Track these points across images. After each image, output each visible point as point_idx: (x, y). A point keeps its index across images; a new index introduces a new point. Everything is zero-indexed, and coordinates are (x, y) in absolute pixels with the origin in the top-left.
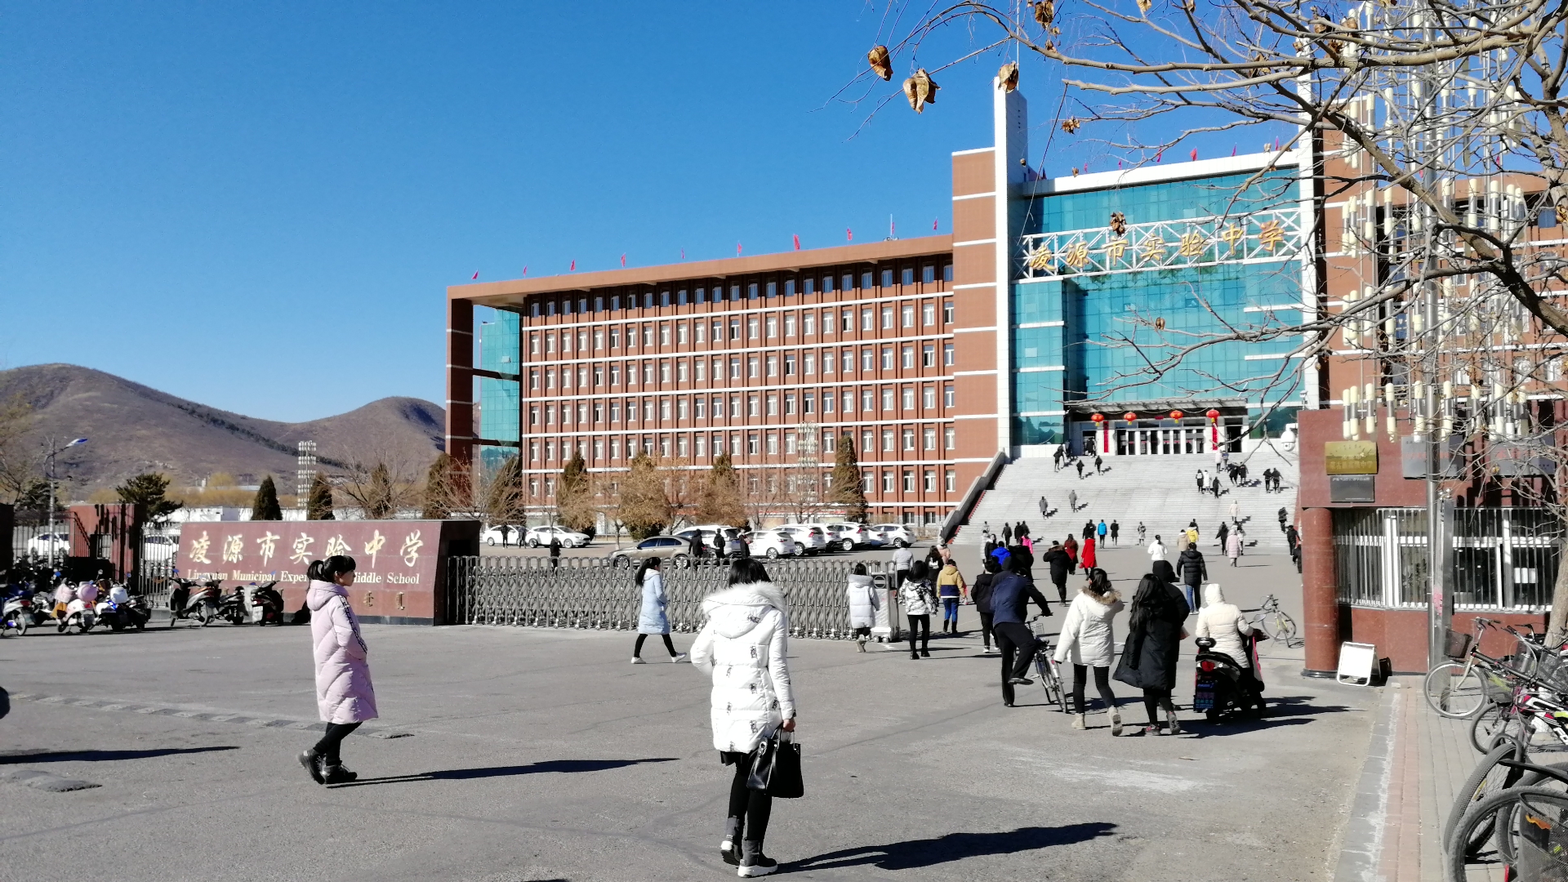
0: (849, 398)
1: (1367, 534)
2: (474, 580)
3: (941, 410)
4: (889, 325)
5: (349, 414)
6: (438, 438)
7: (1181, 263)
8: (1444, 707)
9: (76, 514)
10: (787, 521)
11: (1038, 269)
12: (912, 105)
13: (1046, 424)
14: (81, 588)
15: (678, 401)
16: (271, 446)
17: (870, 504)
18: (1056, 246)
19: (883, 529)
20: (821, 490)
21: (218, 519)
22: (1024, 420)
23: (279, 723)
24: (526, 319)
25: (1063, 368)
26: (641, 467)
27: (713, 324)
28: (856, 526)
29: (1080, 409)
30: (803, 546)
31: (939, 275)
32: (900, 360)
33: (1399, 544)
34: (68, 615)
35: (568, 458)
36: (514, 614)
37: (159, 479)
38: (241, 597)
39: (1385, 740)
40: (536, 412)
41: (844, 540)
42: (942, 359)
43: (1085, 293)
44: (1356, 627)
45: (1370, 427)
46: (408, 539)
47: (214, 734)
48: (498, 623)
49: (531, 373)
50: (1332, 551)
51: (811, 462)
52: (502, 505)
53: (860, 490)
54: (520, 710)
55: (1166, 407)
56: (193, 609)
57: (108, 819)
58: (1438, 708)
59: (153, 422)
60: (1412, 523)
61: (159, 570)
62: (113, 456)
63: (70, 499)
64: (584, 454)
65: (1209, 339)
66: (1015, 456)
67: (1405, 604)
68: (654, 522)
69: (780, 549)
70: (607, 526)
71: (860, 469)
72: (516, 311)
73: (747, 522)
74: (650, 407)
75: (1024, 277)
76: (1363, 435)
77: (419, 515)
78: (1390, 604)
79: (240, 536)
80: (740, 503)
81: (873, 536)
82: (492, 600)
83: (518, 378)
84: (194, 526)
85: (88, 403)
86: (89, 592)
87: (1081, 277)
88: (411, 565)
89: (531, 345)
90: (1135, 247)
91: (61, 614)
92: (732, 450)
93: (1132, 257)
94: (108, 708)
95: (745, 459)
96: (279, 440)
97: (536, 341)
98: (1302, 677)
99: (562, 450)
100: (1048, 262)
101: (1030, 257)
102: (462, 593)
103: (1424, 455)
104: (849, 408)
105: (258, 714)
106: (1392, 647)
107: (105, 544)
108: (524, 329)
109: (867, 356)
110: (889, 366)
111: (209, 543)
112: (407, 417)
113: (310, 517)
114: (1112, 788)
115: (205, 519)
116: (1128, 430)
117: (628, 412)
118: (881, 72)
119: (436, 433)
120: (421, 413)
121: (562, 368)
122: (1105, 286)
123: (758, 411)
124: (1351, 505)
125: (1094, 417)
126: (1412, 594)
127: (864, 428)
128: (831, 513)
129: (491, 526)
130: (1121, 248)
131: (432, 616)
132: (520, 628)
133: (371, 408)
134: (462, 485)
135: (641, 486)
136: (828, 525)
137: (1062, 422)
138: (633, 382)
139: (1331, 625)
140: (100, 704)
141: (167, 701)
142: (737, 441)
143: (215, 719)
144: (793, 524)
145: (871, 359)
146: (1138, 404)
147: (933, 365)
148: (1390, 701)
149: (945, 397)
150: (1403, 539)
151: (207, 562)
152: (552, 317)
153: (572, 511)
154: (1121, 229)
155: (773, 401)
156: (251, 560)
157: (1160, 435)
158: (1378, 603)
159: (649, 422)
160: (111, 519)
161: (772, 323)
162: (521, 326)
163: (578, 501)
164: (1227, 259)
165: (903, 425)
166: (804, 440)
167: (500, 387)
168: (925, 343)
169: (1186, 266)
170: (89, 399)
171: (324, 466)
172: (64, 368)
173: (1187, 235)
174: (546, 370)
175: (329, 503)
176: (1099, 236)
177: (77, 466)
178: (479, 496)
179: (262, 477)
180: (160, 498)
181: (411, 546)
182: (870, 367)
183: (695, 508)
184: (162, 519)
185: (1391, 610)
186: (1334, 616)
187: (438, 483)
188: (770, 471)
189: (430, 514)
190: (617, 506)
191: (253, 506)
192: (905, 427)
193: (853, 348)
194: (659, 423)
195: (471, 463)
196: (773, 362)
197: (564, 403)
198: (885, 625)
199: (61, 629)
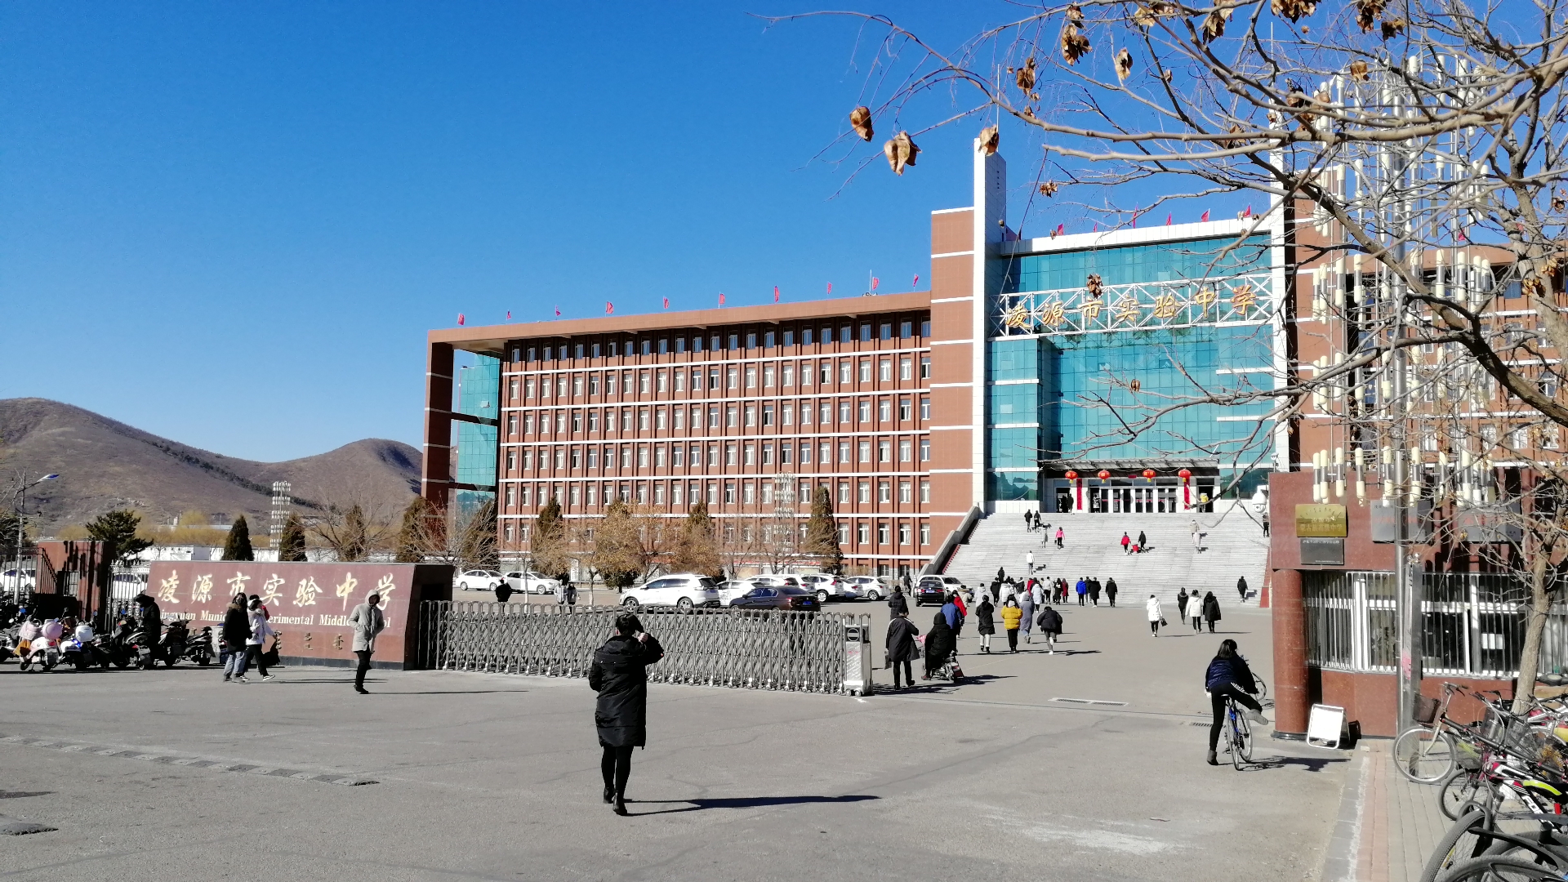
0: (826, 449)
1: (1336, 596)
2: (445, 625)
3: (917, 464)
4: (866, 378)
5: (326, 455)
6: (414, 481)
7: (1155, 324)
8: (1413, 772)
9: (44, 550)
10: (762, 571)
11: (1015, 327)
12: (893, 167)
13: (1020, 480)
14: (46, 626)
15: (656, 449)
16: (245, 486)
17: (845, 556)
18: (1032, 304)
19: (857, 581)
20: (796, 541)
21: (188, 558)
22: (999, 476)
23: (242, 768)
24: (506, 365)
25: (1037, 425)
26: (617, 514)
27: (693, 373)
28: (830, 577)
29: (1054, 466)
31: (917, 331)
32: (877, 412)
33: (1368, 607)
34: (31, 653)
35: (544, 503)
36: (485, 660)
37: (130, 516)
38: (208, 638)
39: (1355, 804)
40: (514, 457)
41: (819, 591)
42: (918, 413)
43: (1060, 351)
44: (1325, 689)
45: (1339, 492)
46: (380, 582)
47: (175, 777)
48: (468, 669)
49: (510, 418)
50: (1302, 612)
51: (787, 512)
52: (476, 549)
53: (835, 541)
54: (488, 758)
55: (1141, 466)
57: (63, 864)
58: (1407, 772)
59: (127, 459)
60: (1380, 586)
62: (85, 492)
63: (39, 535)
64: (560, 500)
65: (1182, 402)
66: (989, 511)
67: (1374, 667)
68: (628, 570)
70: (581, 573)
71: (835, 520)
72: (497, 356)
73: (722, 572)
74: (627, 454)
75: (1000, 335)
76: (1333, 498)
77: (393, 558)
78: (1360, 668)
79: (210, 576)
80: (716, 552)
81: (848, 588)
82: (463, 646)
83: (496, 423)
84: (164, 565)
85: (61, 438)
86: (54, 629)
87: (1057, 337)
89: (511, 390)
90: (1110, 308)
91: (25, 652)
92: (708, 500)
93: (1107, 317)
94: (67, 749)
95: (721, 508)
96: (255, 480)
97: (516, 387)
98: (1272, 739)
99: (538, 496)
100: (1024, 320)
101: (1007, 316)
102: (433, 638)
103: (1393, 519)
104: (826, 459)
105: (221, 758)
106: (1361, 711)
107: (72, 581)
108: (504, 374)
109: (845, 408)
110: (866, 418)
111: (177, 582)
112: (384, 459)
113: (282, 558)
114: (1082, 848)
115: (176, 558)
116: (1101, 488)
117: (606, 458)
118: (862, 132)
119: (412, 476)
120: (398, 456)
121: (541, 414)
122: (1080, 345)
123: (736, 460)
124: (1321, 568)
125: (1068, 474)
126: (1380, 657)
127: (841, 480)
128: (806, 564)
129: (464, 570)
130: (1096, 308)
131: (402, 661)
132: (490, 674)
133: (348, 449)
134: (437, 529)
135: (616, 533)
136: (803, 576)
137: (1036, 479)
138: (611, 428)
139: (1301, 687)
140: (60, 745)
141: (129, 743)
142: (714, 489)
143: (176, 762)
144: (768, 574)
145: (848, 411)
146: (1111, 463)
147: (909, 419)
148: (1359, 765)
149: (921, 451)
150: (1372, 602)
151: (175, 601)
153: (547, 556)
154: (1097, 291)
155: (751, 451)
157: (1133, 493)
158: (1347, 666)
159: (626, 469)
160: (79, 556)
161: (752, 374)
162: (501, 371)
163: (553, 547)
164: (1200, 321)
165: (879, 477)
166: (780, 490)
167: (478, 431)
168: (902, 397)
169: (1160, 327)
170: (63, 434)
171: (298, 507)
172: (38, 403)
173: (1161, 297)
174: (525, 415)
175: (302, 544)
176: (1075, 296)
177: (48, 501)
178: (454, 541)
179: (236, 517)
180: (130, 536)
181: (383, 589)
182: (847, 419)
183: (670, 557)
184: (132, 557)
185: (1360, 674)
186: (1305, 678)
187: (413, 527)
188: (746, 520)
189: (403, 557)
190: (591, 553)
191: (224, 545)
192: (881, 480)
193: (831, 401)
194: (636, 470)
195: (446, 507)
196: (751, 412)
197: (541, 448)
198: (856, 679)
199: (23, 667)
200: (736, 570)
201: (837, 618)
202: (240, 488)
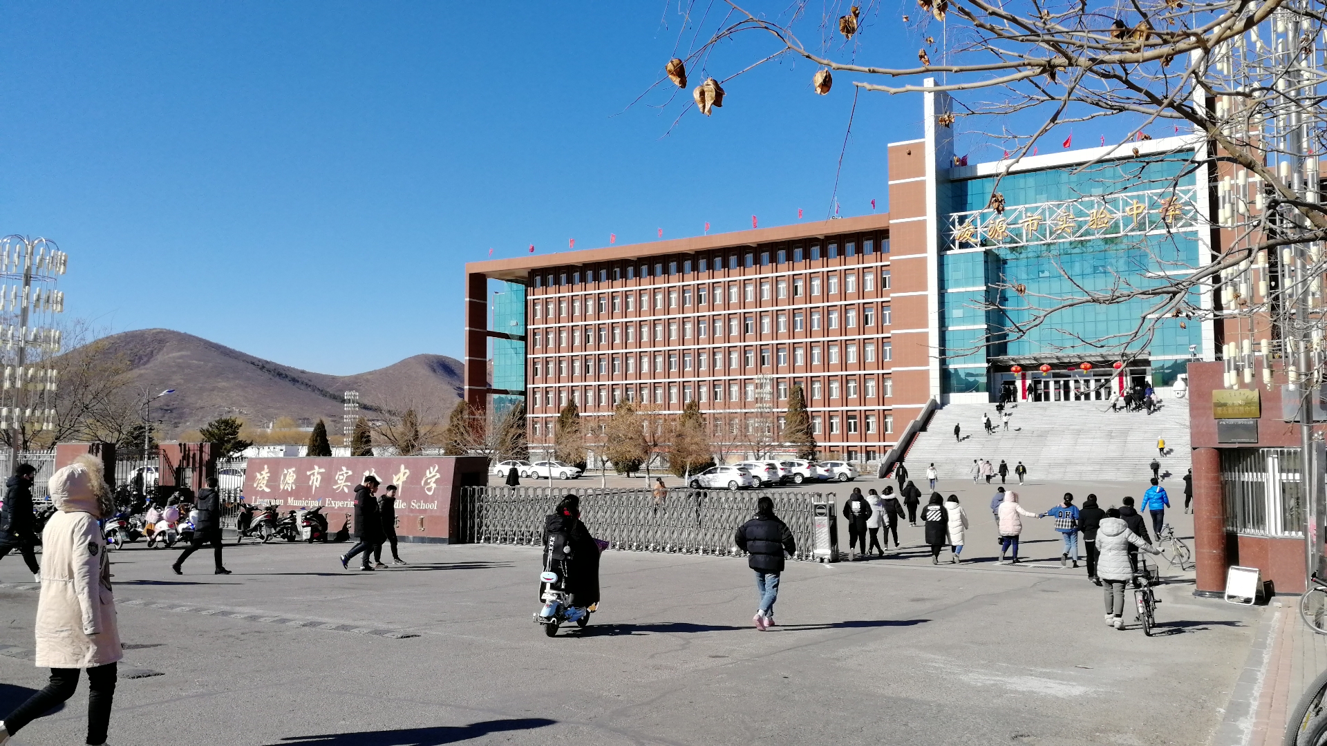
0: (800, 353)
1: (1251, 471)
2: (482, 506)
3: (880, 363)
4: (834, 290)
5: (387, 369)
6: (459, 388)
7: (1090, 235)
8: (1319, 625)
9: (164, 451)
10: (746, 458)
11: (964, 241)
12: (701, 110)
13: (971, 375)
14: (166, 512)
15: (655, 356)
16: (325, 395)
17: (819, 444)
18: (979, 222)
19: (829, 465)
20: (776, 432)
21: (281, 455)
22: (953, 371)
23: (312, 624)
24: (530, 290)
25: (986, 326)
26: (623, 412)
27: (684, 292)
28: (805, 463)
29: (1001, 362)
30: (760, 480)
31: (877, 248)
32: (844, 320)
33: (1280, 480)
34: (155, 534)
35: (564, 404)
36: (515, 535)
37: (234, 422)
38: (294, 519)
39: (1262, 653)
40: (539, 366)
41: (795, 474)
42: (881, 320)
43: (1005, 262)
44: (1242, 553)
45: (1247, 378)
46: (428, 472)
47: (259, 632)
48: (501, 543)
49: (535, 334)
50: (1220, 485)
51: (767, 407)
52: (508, 443)
53: (809, 432)
54: (510, 616)
55: (1078, 360)
56: (255, 529)
57: (166, 702)
58: (1314, 626)
59: (231, 376)
60: (1289, 461)
61: (229, 497)
62: (200, 403)
63: (164, 439)
64: (577, 401)
65: (1069, 302)
66: (944, 402)
67: (1287, 533)
68: (633, 458)
69: (740, 482)
70: (595, 461)
71: (809, 414)
72: (522, 283)
73: (713, 459)
74: (631, 361)
75: (950, 249)
76: (1242, 384)
77: (442, 451)
78: (1273, 533)
79: (294, 469)
80: (706, 443)
81: (821, 471)
82: (496, 523)
83: (524, 338)
84: (257, 461)
85: (180, 360)
86: (172, 514)
87: (1002, 249)
88: (430, 493)
89: (534, 311)
90: (1048, 222)
91: (150, 532)
92: (699, 399)
93: (1046, 230)
94: (178, 610)
95: (711, 405)
96: (331, 391)
97: (538, 308)
98: (1193, 597)
99: (560, 398)
100: (972, 235)
101: (957, 232)
102: (472, 518)
103: (1297, 402)
104: (800, 362)
105: (298, 616)
106: (1275, 571)
107: (187, 476)
108: (529, 298)
109: (816, 317)
110: (835, 325)
111: (268, 475)
112: (434, 371)
113: (353, 454)
114: (1012, 692)
115: (272, 455)
116: (1043, 380)
117: (613, 365)
118: (676, 81)
119: (457, 384)
120: (445, 367)
121: (560, 330)
122: (1022, 256)
123: (722, 364)
124: (1237, 446)
125: (1013, 369)
126: (1292, 524)
127: (813, 379)
128: (784, 451)
129: (500, 461)
130: (1036, 222)
131: (447, 536)
132: (519, 546)
133: (404, 363)
134: (476, 428)
135: (623, 427)
136: (782, 461)
137: (985, 373)
138: (618, 341)
139: (1220, 551)
140: (172, 607)
141: (226, 605)
142: (704, 390)
143: (262, 620)
144: (752, 460)
145: (819, 319)
146: (1052, 358)
147: (873, 325)
148: (1270, 619)
149: (884, 352)
150: (1284, 475)
151: (267, 490)
152: (552, 288)
153: (567, 448)
154: (1000, 208)
155: (735, 356)
156: (302, 489)
157: (1072, 384)
158: (1262, 532)
159: (630, 374)
160: (191, 455)
161: (734, 290)
162: (526, 295)
163: (571, 440)
164: (1132, 230)
165: (847, 375)
166: (761, 388)
167: (509, 346)
168: (866, 306)
169: (1094, 237)
170: (181, 357)
171: (366, 411)
172: (159, 332)
173: (1094, 211)
174: (547, 331)
175: (368, 441)
176: (1017, 213)
177: (171, 411)
178: (491, 436)
179: (316, 421)
180: (234, 438)
181: (430, 478)
182: (818, 327)
183: (669, 446)
184: (236, 455)
185: (1274, 539)
186: (1223, 543)
187: (456, 426)
188: (731, 415)
189: (449, 452)
190: (602, 444)
191: (308, 444)
192: (848, 378)
193: (804, 311)
194: (639, 375)
195: (485, 408)
196: (735, 323)
197: (561, 359)
198: (825, 548)
199: (150, 545)
200: (724, 457)
201: (807, 497)
202: (320, 397)
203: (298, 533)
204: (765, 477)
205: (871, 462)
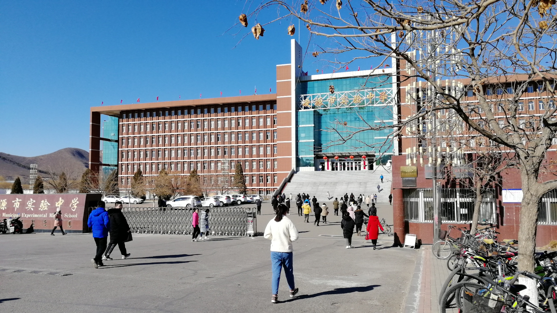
0: (240, 150)
1: (414, 197)
3: (273, 155)
4: (254, 124)
5: (51, 154)
6: (86, 163)
8: (439, 256)
10: (217, 194)
11: (306, 106)
12: (255, 37)
13: (308, 160)
15: (177, 150)
16: (20, 166)
17: (247, 188)
18: (312, 99)
19: (252, 196)
20: (230, 183)
22: (301, 158)
23: (19, 271)
24: (121, 120)
25: (314, 141)
26: (163, 174)
27: (191, 123)
28: (242, 195)
29: (319, 155)
30: (223, 203)
31: (272, 108)
32: (258, 137)
33: (424, 201)
35: (136, 171)
38: (5, 223)
39: (420, 267)
40: (124, 154)
41: (238, 200)
42: (273, 137)
43: (321, 115)
44: (410, 229)
45: (415, 162)
46: (73, 201)
49: (122, 139)
50: (403, 203)
51: (226, 172)
52: (110, 188)
53: (244, 182)
55: (349, 155)
58: (437, 256)
60: (428, 193)
64: (142, 169)
65: (362, 130)
66: (297, 171)
67: (426, 221)
68: (168, 195)
69: (215, 204)
70: (150, 196)
71: (244, 175)
72: (117, 117)
73: (203, 194)
74: (167, 152)
75: (301, 109)
76: (413, 164)
77: (78, 192)
78: (421, 221)
79: (6, 200)
80: (200, 187)
81: (248, 199)
83: (117, 141)
87: (320, 110)
88: (74, 210)
89: (123, 129)
90: (338, 100)
92: (197, 169)
93: (337, 103)
95: (202, 171)
96: (23, 164)
99: (134, 168)
100: (309, 104)
101: (303, 102)
103: (432, 171)
104: (240, 153)
105: (11, 268)
106: (421, 236)
109: (247, 135)
110: (255, 138)
112: (74, 155)
113: (34, 193)
114: (329, 286)
116: (335, 162)
117: (158, 154)
118: (243, 24)
119: (85, 161)
120: (79, 154)
121: (134, 138)
122: (328, 113)
123: (207, 154)
124: (409, 188)
125: (324, 158)
126: (428, 217)
127: (246, 161)
128: (233, 191)
129: (106, 196)
130: (333, 100)
131: (82, 230)
133: (60, 152)
134: (95, 181)
135: (163, 181)
136: (232, 195)
137: (313, 159)
138: (161, 143)
139: (402, 228)
142: (199, 165)
144: (220, 195)
145: (248, 136)
146: (339, 153)
147: (270, 139)
148: (421, 254)
149: (274, 150)
150: (425, 199)
152: (131, 119)
153: (137, 190)
154: (333, 91)
155: (213, 151)
156: (10, 209)
157: (346, 164)
158: (417, 221)
159: (166, 158)
161: (213, 123)
162: (119, 122)
163: (139, 186)
164: (369, 104)
166: (224, 164)
167: (110, 144)
168: (267, 131)
169: (355, 106)
171: (40, 173)
173: (356, 96)
174: (128, 138)
175: (42, 187)
176: (326, 96)
178: (102, 185)
179: (16, 177)
181: (74, 203)
182: (248, 139)
183: (183, 189)
185: (421, 223)
186: (404, 225)
187: (86, 180)
188: (211, 176)
189: (82, 191)
190: (154, 188)
191: (12, 188)
192: (260, 160)
193: (242, 132)
194: (170, 158)
195: (99, 172)
196: (213, 137)
197: (134, 150)
198: (251, 231)
200: (208, 194)
201: (244, 209)
202: (18, 167)
203: (8, 229)
204: (225, 202)
205: (268, 195)
